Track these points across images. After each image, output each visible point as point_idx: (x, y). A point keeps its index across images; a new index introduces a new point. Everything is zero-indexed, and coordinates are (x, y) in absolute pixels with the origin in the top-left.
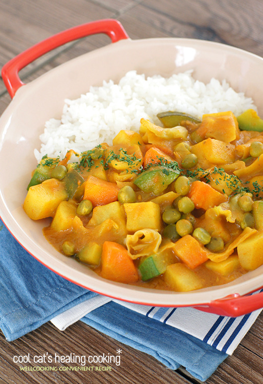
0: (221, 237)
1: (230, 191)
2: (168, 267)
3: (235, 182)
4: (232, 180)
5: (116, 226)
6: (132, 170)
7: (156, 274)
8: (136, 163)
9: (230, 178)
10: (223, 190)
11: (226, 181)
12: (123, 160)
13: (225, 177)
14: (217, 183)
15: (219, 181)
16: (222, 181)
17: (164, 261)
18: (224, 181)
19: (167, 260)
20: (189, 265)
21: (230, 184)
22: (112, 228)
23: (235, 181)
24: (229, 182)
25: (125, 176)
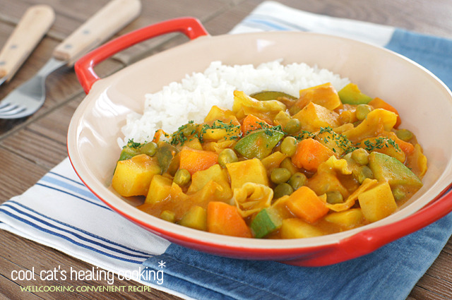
0: (338, 190)
1: (341, 150)
2: (284, 221)
3: (345, 142)
5: (220, 188)
7: (271, 229)
8: (234, 130)
9: (339, 137)
10: (333, 149)
12: (220, 127)
14: (326, 141)
15: (328, 139)
17: (279, 216)
18: (333, 139)
24: (339, 141)
25: (224, 143)
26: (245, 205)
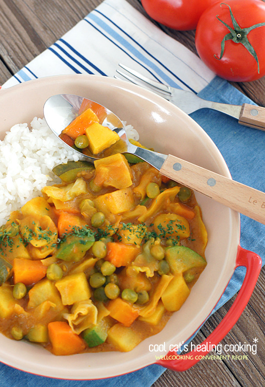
0: (144, 289)
1: (140, 240)
3: (142, 231)
4: (140, 230)
5: (54, 305)
6: (51, 245)
8: (53, 238)
10: (135, 243)
11: (135, 234)
14: (129, 239)
15: (129, 236)
21: (139, 234)
22: (51, 307)
23: (142, 229)
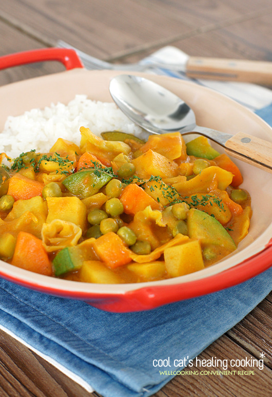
0: (148, 240)
1: (166, 201)
2: (85, 262)
3: (172, 194)
4: (170, 190)
5: (36, 220)
6: (62, 171)
7: (70, 267)
8: (68, 165)
9: (167, 188)
10: (158, 199)
12: (54, 160)
13: (161, 186)
14: (152, 190)
15: (154, 188)
16: (158, 189)
17: (81, 256)
18: (160, 189)
19: (85, 256)
20: (108, 264)
21: (166, 194)
22: (32, 221)
23: (173, 192)
24: (166, 191)
25: (54, 177)
26: (52, 240)
